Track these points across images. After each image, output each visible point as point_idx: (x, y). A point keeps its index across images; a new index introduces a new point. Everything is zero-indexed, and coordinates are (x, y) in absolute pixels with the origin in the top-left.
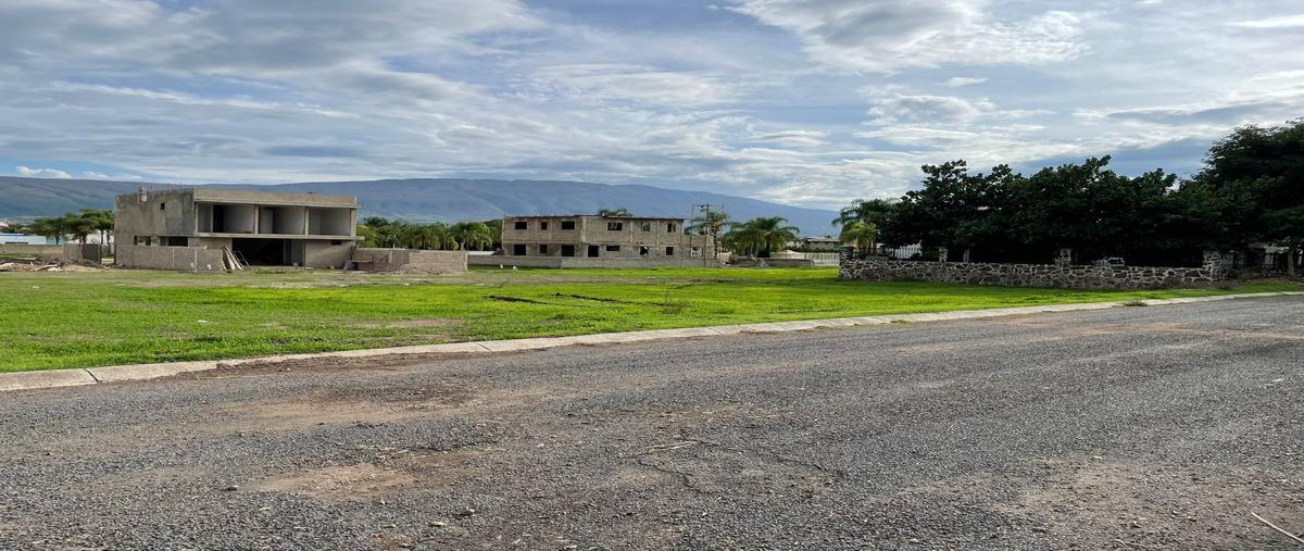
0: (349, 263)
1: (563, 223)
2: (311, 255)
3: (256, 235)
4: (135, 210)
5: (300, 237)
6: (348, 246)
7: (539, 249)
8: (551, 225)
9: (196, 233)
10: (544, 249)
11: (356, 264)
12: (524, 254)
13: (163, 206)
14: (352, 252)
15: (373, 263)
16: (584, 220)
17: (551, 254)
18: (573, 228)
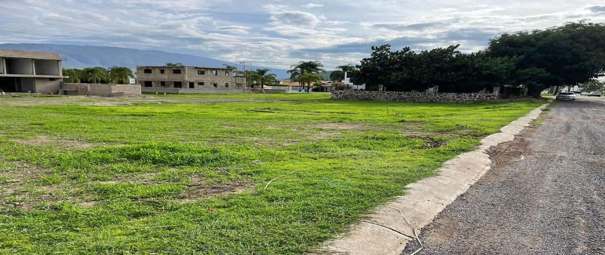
0: (61, 91)
1: (174, 70)
2: (39, 86)
5: (32, 76)
6: (59, 81)
7: (160, 84)
8: (166, 71)
10: (163, 83)
11: (65, 91)
12: (151, 86)
14: (61, 86)
15: (77, 91)
16: (186, 69)
17: (168, 86)
18: (180, 73)
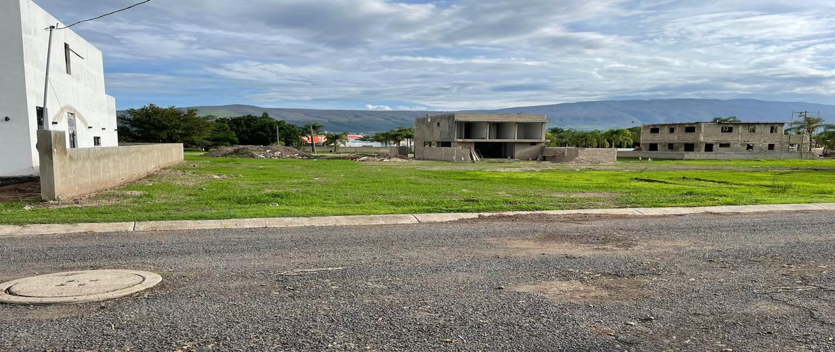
0: (540, 157)
1: (686, 128)
2: (518, 152)
3: (487, 140)
4: (424, 127)
5: (512, 140)
6: (540, 146)
7: (667, 146)
8: (677, 130)
9: (456, 140)
10: (671, 146)
11: (545, 157)
12: (657, 150)
13: (438, 124)
14: (542, 150)
15: (554, 156)
16: (703, 126)
17: (677, 150)
18: (694, 132)
